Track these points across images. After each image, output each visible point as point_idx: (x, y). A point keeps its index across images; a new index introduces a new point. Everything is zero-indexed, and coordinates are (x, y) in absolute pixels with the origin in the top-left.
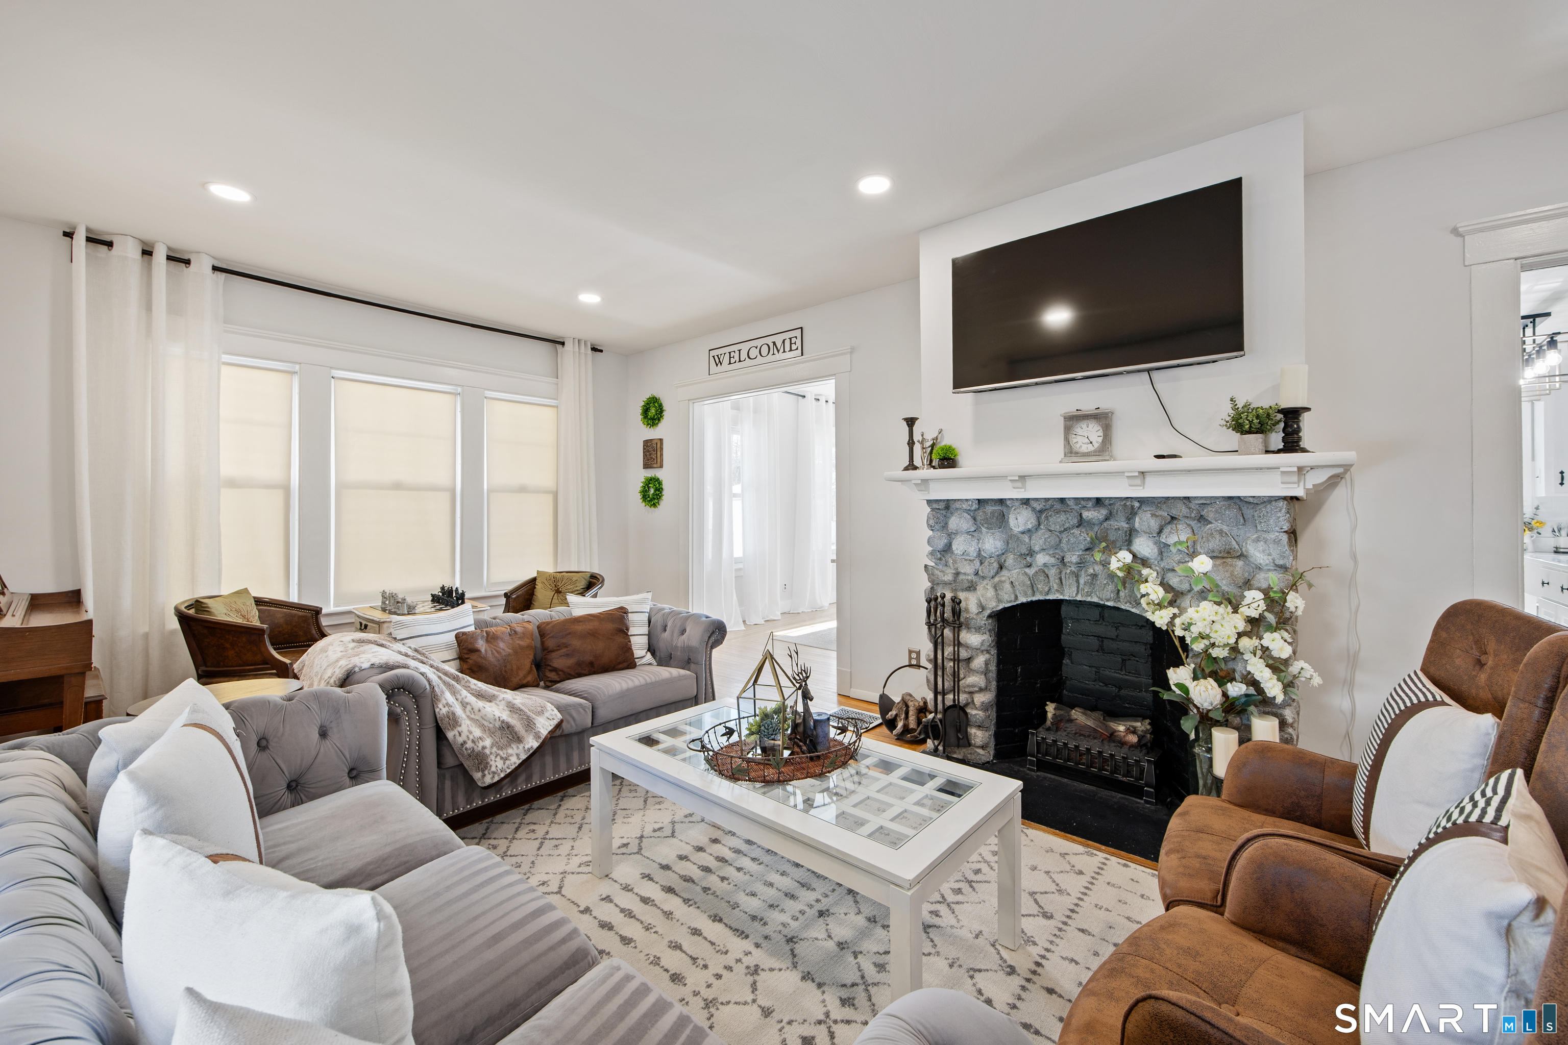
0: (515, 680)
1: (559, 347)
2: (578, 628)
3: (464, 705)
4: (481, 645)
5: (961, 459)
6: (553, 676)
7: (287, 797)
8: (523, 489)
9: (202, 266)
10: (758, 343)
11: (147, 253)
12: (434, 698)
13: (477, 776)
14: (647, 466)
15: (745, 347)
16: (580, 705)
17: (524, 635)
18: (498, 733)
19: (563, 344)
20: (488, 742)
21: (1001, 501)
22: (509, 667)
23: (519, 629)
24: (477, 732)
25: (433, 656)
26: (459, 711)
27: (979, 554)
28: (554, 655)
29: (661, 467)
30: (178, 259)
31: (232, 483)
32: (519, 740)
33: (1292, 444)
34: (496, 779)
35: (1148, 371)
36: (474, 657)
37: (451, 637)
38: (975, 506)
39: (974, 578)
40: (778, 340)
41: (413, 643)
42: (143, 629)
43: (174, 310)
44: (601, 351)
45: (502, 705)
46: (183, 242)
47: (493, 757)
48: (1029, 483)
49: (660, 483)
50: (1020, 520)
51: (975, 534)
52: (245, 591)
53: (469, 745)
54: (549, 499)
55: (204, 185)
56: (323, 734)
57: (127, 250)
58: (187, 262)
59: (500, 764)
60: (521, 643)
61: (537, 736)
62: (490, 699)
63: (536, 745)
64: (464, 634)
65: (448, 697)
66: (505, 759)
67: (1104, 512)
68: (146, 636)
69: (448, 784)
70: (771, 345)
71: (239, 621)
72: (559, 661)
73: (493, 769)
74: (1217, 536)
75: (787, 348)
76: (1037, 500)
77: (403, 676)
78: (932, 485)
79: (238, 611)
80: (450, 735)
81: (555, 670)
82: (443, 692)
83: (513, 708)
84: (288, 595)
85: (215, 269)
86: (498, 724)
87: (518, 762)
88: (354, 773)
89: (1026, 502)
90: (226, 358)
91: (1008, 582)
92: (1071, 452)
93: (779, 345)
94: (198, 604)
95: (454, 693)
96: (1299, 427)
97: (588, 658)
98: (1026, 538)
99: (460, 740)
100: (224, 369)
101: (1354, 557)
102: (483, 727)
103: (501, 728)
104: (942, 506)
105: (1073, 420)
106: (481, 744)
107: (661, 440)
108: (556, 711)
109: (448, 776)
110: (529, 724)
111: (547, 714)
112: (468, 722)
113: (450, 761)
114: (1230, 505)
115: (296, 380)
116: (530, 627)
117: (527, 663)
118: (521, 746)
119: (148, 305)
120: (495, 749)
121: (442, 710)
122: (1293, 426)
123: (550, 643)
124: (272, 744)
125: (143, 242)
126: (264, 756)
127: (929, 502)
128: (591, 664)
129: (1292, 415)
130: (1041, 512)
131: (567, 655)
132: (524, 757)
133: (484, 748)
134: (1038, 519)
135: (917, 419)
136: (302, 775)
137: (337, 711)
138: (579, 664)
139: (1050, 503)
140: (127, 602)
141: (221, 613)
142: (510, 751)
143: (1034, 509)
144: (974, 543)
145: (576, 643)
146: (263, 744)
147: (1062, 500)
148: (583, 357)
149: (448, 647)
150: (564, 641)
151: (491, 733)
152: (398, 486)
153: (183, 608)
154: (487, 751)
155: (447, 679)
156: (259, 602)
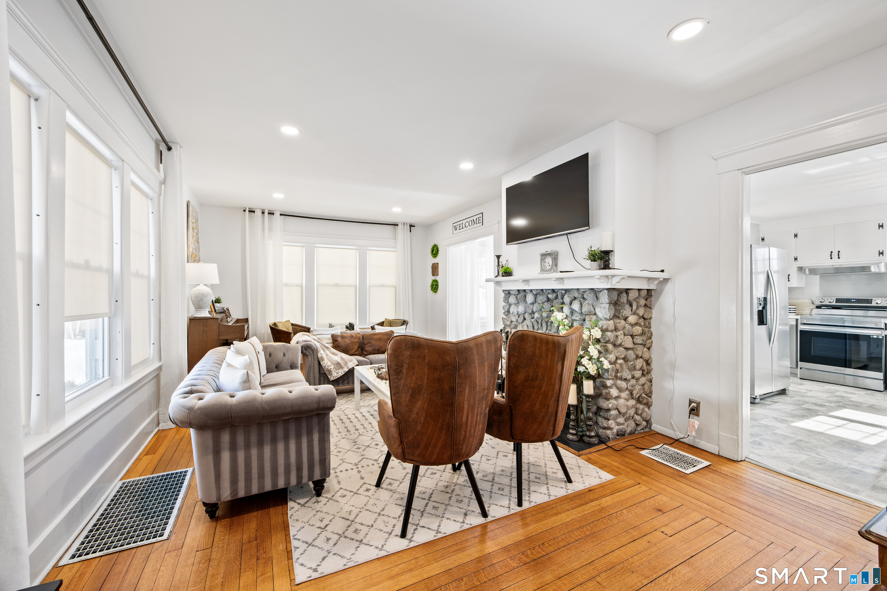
0: (351, 352)
1: (396, 226)
2: (375, 337)
3: (327, 355)
4: (339, 339)
5: (514, 273)
6: (365, 353)
7: (275, 370)
8: (382, 286)
9: (277, 214)
10: (468, 220)
11: (263, 213)
12: (317, 352)
13: (329, 377)
14: (433, 275)
15: (464, 222)
16: (366, 361)
17: (356, 338)
18: (336, 365)
19: (398, 225)
20: (332, 367)
21: (525, 291)
22: (349, 348)
23: (354, 336)
24: (329, 364)
25: (323, 341)
26: (324, 356)
27: (518, 313)
28: (366, 346)
29: (438, 275)
30: (271, 213)
31: (286, 285)
32: (342, 368)
33: (606, 266)
34: (334, 379)
35: (567, 234)
36: (336, 343)
37: (330, 336)
38: (517, 293)
39: (517, 323)
40: (475, 218)
41: (318, 336)
42: (263, 332)
43: (270, 230)
44: (414, 226)
45: (339, 357)
46: (272, 208)
47: (333, 372)
48: (531, 283)
49: (437, 282)
50: (530, 298)
51: (517, 305)
52: (289, 321)
53: (327, 367)
54: (394, 288)
55: (272, 195)
56: (284, 355)
57: (258, 213)
58: (273, 214)
59: (336, 374)
60: (354, 340)
61: (348, 368)
62: (336, 355)
63: (347, 370)
64: (334, 335)
65: (322, 352)
66: (337, 373)
67: (555, 295)
68: (264, 333)
69: (322, 379)
70: (472, 221)
71: (286, 330)
72: (368, 348)
73: (333, 375)
74: (587, 305)
75: (478, 223)
76: (534, 290)
77: (308, 344)
78: (503, 284)
79: (286, 327)
80: (322, 363)
81: (366, 351)
82: (320, 350)
83: (342, 359)
84: (302, 323)
85: (281, 215)
86: (336, 362)
87: (342, 375)
88: (292, 367)
89: (531, 291)
90: (284, 243)
91: (526, 325)
92: (543, 270)
93: (475, 220)
94: (275, 324)
95: (324, 351)
96: (609, 258)
97: (377, 348)
98: (531, 306)
99: (324, 365)
100: (284, 247)
101: (674, 316)
102: (332, 363)
103: (337, 364)
104: (507, 292)
105: (544, 256)
106: (330, 367)
107: (438, 263)
108: (356, 361)
109: (322, 376)
110: (346, 363)
111: (353, 362)
112: (327, 360)
113: (322, 372)
114: (591, 292)
115: (304, 248)
116: (359, 335)
117: (356, 347)
118: (342, 370)
119: (263, 229)
120: (334, 369)
121: (319, 356)
122: (606, 258)
123: (365, 342)
124: (272, 355)
125: (262, 210)
126: (270, 358)
127: (503, 291)
128: (378, 350)
129: (607, 253)
130: (536, 295)
131: (371, 346)
132: (343, 373)
133: (331, 369)
134: (535, 298)
135: (501, 256)
136: (279, 365)
137: (288, 350)
138: (374, 350)
139: (538, 291)
140: (259, 322)
141: (281, 327)
142: (339, 371)
143: (533, 294)
144: (516, 308)
145: (374, 342)
146: (270, 355)
147: (542, 290)
148: (405, 230)
149: (329, 339)
150: (370, 341)
151: (334, 365)
152: (337, 285)
153: (271, 325)
154: (332, 370)
155: (323, 347)
156: (292, 325)
